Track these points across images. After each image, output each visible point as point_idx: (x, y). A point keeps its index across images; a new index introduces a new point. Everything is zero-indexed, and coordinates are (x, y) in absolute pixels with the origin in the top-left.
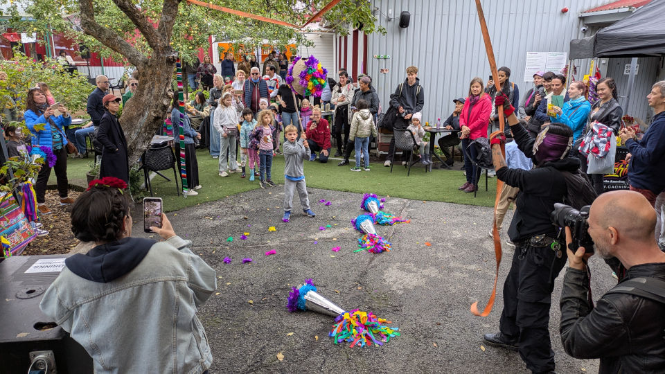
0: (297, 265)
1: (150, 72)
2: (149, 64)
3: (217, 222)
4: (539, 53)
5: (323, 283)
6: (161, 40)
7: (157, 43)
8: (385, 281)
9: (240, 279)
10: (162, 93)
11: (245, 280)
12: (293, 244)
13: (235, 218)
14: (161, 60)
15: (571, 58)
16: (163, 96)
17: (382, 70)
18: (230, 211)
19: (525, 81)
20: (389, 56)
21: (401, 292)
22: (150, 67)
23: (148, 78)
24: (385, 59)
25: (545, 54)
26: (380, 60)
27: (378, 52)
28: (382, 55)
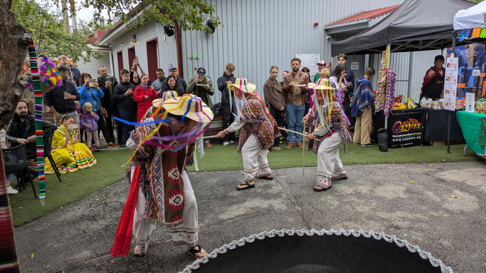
4: (304, 55)
6: (9, 18)
10: (12, 82)
14: (9, 42)
16: (13, 86)
20: (200, 57)
24: (197, 59)
25: (307, 55)
26: (194, 60)
27: (191, 54)
28: (195, 56)
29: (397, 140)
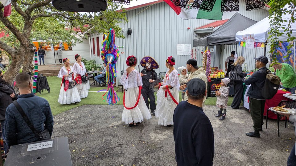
0: (110, 138)
1: (18, 57)
2: (18, 53)
3: (61, 125)
4: (181, 45)
5: (125, 143)
6: (27, 42)
7: (26, 43)
8: (151, 139)
9: (87, 148)
10: (28, 66)
11: (89, 148)
12: (104, 130)
13: (70, 122)
14: (27, 51)
15: (194, 46)
16: (29, 68)
17: (122, 53)
18: (66, 120)
19: (177, 55)
21: (160, 142)
22: (18, 54)
23: (17, 60)
25: (183, 45)
26: (121, 48)
27: (119, 45)
28: (121, 46)
29: (213, 93)
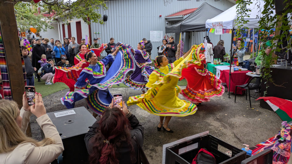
4: (154, 31)
15: (166, 33)
20: (100, 33)
24: (99, 34)
26: (97, 34)
27: (95, 31)
